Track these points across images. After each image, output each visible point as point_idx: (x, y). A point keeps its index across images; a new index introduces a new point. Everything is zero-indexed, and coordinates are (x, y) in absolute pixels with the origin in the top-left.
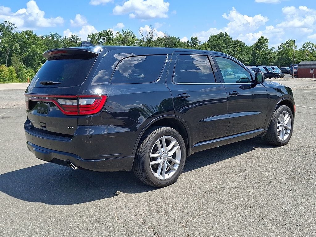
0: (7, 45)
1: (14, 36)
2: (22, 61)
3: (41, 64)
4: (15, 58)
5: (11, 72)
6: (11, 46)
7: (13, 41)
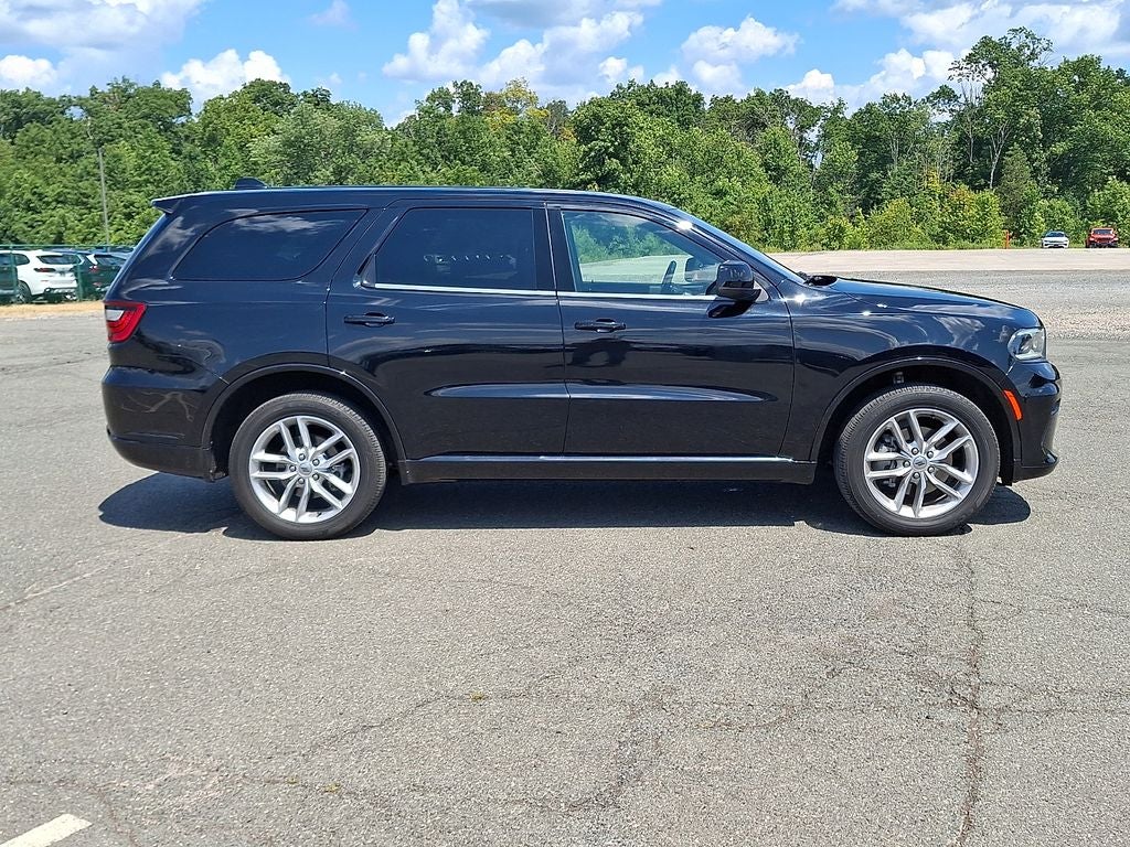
0: (1001, 114)
1: (1030, 81)
2: (1046, 168)
3: (1110, 178)
4: (1017, 161)
5: (983, 209)
6: (1018, 115)
7: (1025, 100)
